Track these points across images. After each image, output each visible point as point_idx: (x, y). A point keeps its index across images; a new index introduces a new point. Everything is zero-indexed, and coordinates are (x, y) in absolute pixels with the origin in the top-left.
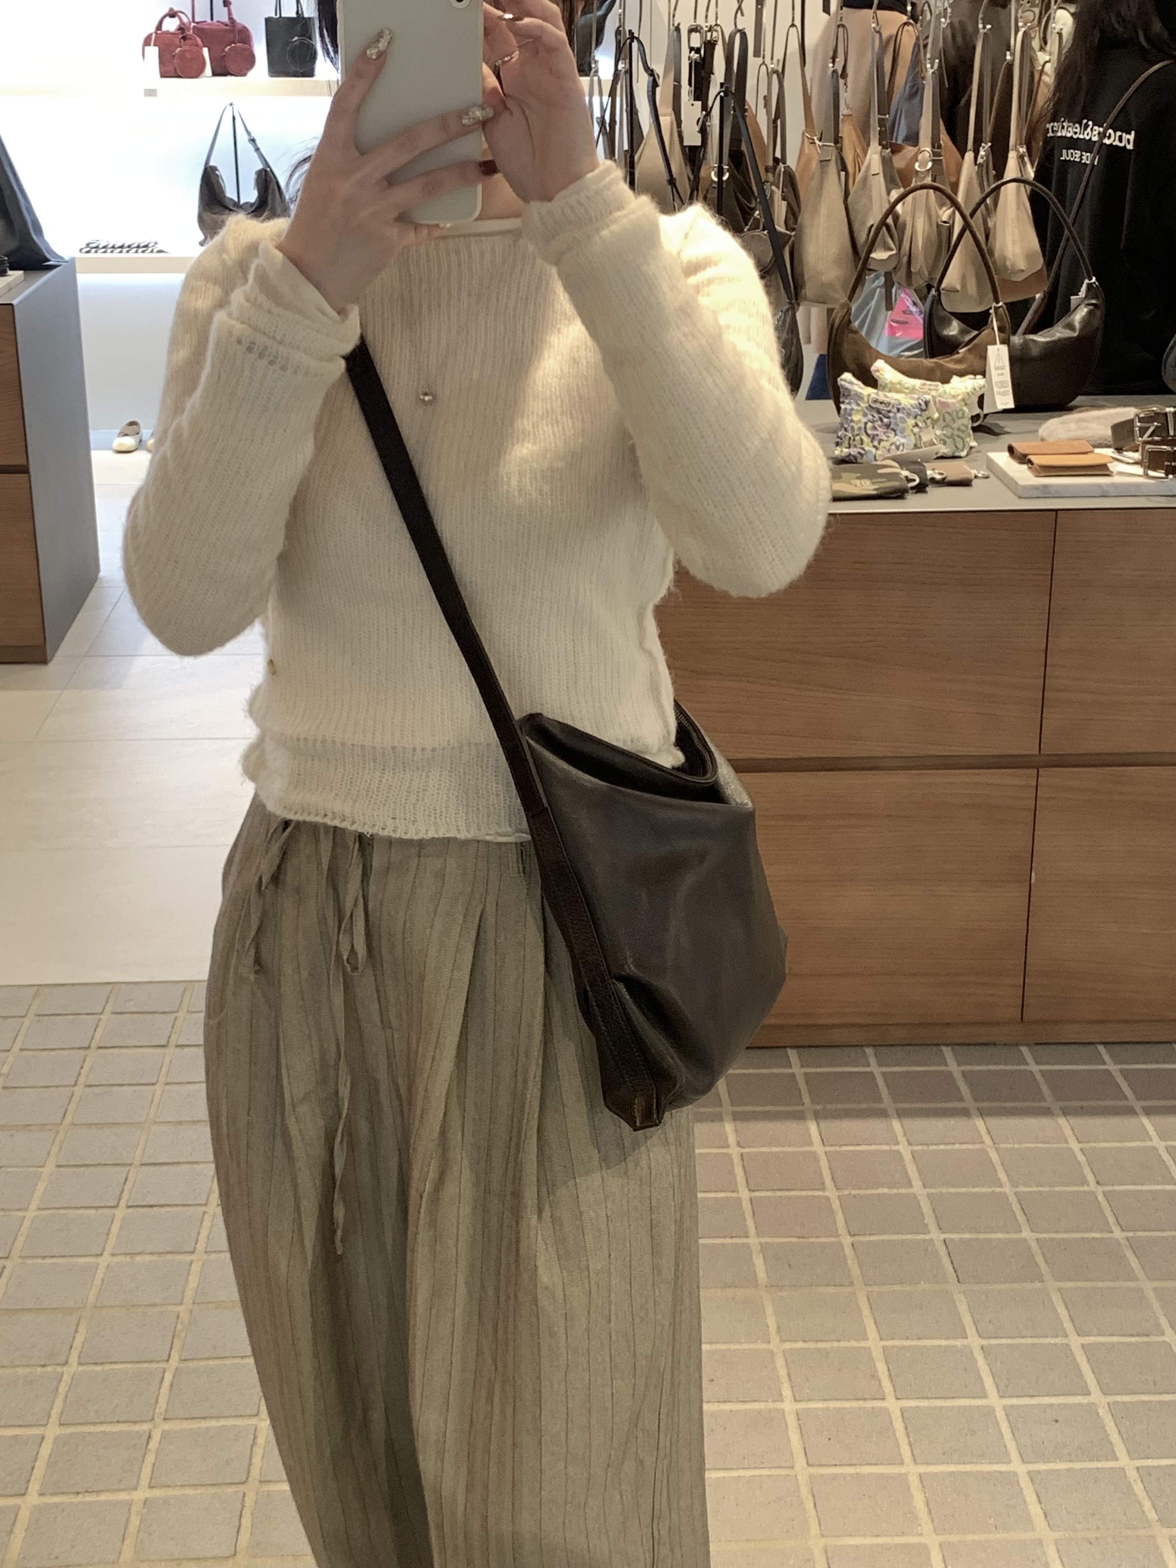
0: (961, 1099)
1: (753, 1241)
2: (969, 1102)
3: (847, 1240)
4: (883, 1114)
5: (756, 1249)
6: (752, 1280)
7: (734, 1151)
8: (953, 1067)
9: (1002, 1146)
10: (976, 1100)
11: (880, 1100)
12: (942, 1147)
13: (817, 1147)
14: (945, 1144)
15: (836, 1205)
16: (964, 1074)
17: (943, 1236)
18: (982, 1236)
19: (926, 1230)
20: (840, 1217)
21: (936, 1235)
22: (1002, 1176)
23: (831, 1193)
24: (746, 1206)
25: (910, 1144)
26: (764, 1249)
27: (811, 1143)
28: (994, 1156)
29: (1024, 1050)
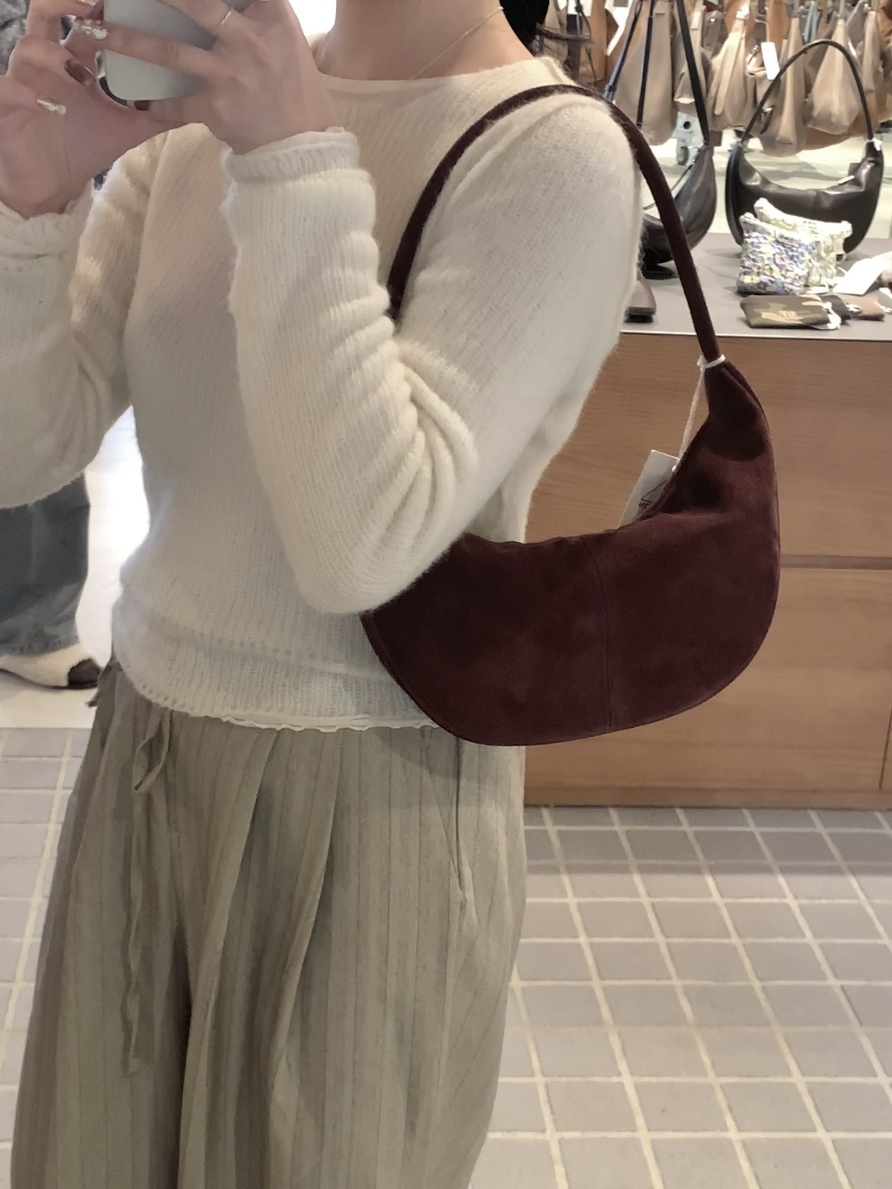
0: (832, 858)
1: (677, 983)
2: (839, 860)
3: (757, 985)
4: (767, 870)
5: (679, 991)
6: (680, 1019)
7: (646, 900)
8: (820, 828)
9: (876, 901)
10: (846, 859)
11: (762, 856)
12: (824, 901)
13: (716, 898)
14: (827, 898)
15: (742, 952)
16: (831, 835)
17: (840, 983)
18: (874, 983)
19: (824, 978)
20: (747, 963)
21: (832, 981)
22: (880, 929)
23: (735, 940)
24: (664, 950)
25: (796, 897)
26: (686, 990)
27: (710, 895)
28: (870, 911)
29: (878, 815)
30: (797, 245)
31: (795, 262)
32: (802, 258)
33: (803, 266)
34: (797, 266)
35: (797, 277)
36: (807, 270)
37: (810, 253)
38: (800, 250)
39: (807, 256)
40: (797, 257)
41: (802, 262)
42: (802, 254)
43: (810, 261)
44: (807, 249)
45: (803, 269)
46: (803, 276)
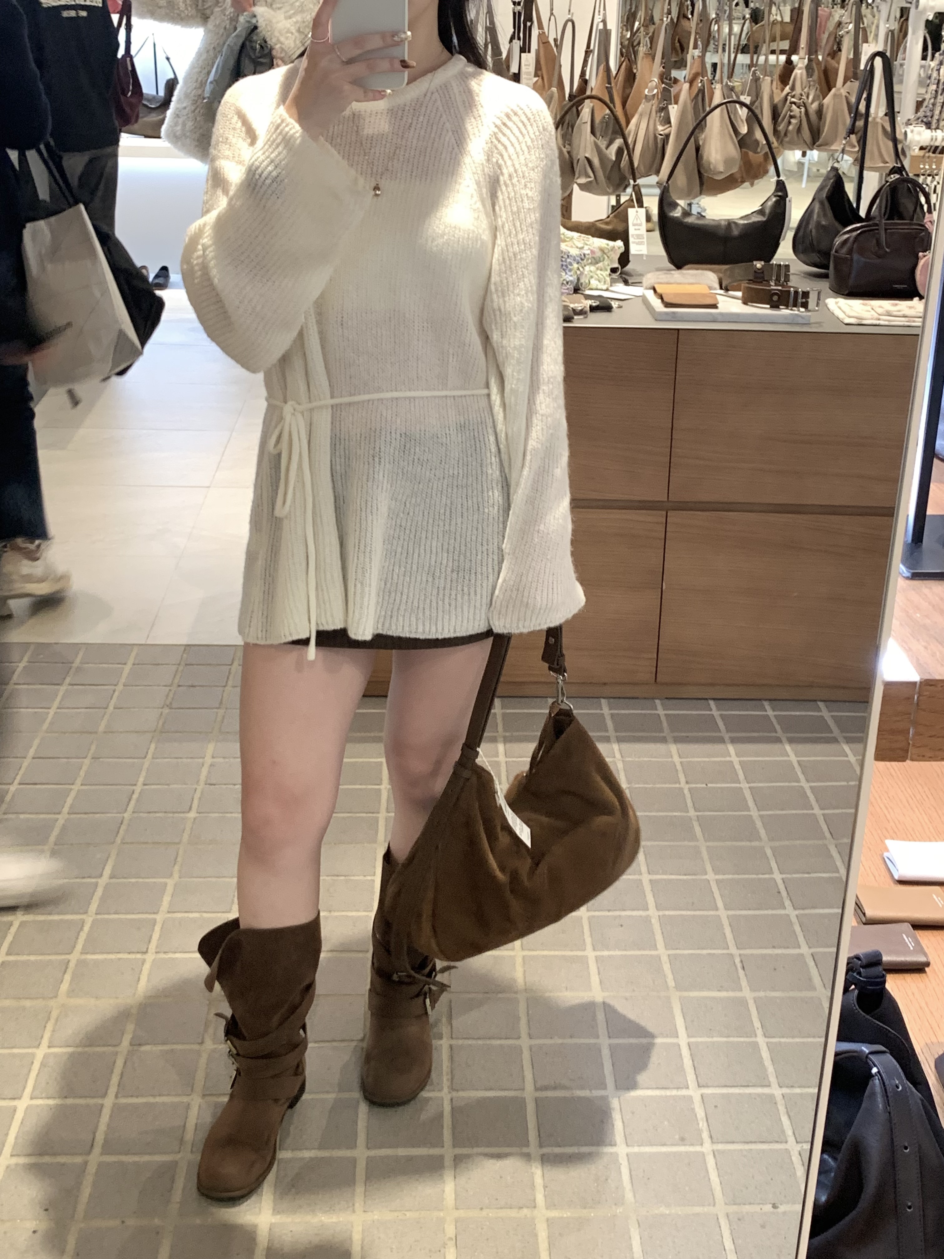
8: (605, 711)
16: (612, 715)
27: (497, 756)
29: (657, 701)
30: (566, 256)
31: (564, 270)
32: (570, 267)
33: (572, 273)
34: (566, 273)
35: (565, 282)
36: (576, 277)
37: (578, 263)
38: (568, 260)
39: (575, 266)
40: (566, 266)
41: (570, 270)
42: (571, 264)
43: (578, 269)
44: (574, 260)
45: (571, 276)
46: (571, 281)
